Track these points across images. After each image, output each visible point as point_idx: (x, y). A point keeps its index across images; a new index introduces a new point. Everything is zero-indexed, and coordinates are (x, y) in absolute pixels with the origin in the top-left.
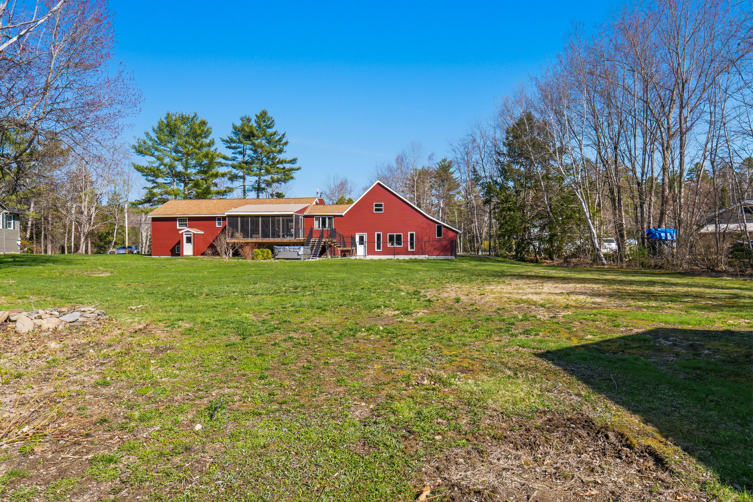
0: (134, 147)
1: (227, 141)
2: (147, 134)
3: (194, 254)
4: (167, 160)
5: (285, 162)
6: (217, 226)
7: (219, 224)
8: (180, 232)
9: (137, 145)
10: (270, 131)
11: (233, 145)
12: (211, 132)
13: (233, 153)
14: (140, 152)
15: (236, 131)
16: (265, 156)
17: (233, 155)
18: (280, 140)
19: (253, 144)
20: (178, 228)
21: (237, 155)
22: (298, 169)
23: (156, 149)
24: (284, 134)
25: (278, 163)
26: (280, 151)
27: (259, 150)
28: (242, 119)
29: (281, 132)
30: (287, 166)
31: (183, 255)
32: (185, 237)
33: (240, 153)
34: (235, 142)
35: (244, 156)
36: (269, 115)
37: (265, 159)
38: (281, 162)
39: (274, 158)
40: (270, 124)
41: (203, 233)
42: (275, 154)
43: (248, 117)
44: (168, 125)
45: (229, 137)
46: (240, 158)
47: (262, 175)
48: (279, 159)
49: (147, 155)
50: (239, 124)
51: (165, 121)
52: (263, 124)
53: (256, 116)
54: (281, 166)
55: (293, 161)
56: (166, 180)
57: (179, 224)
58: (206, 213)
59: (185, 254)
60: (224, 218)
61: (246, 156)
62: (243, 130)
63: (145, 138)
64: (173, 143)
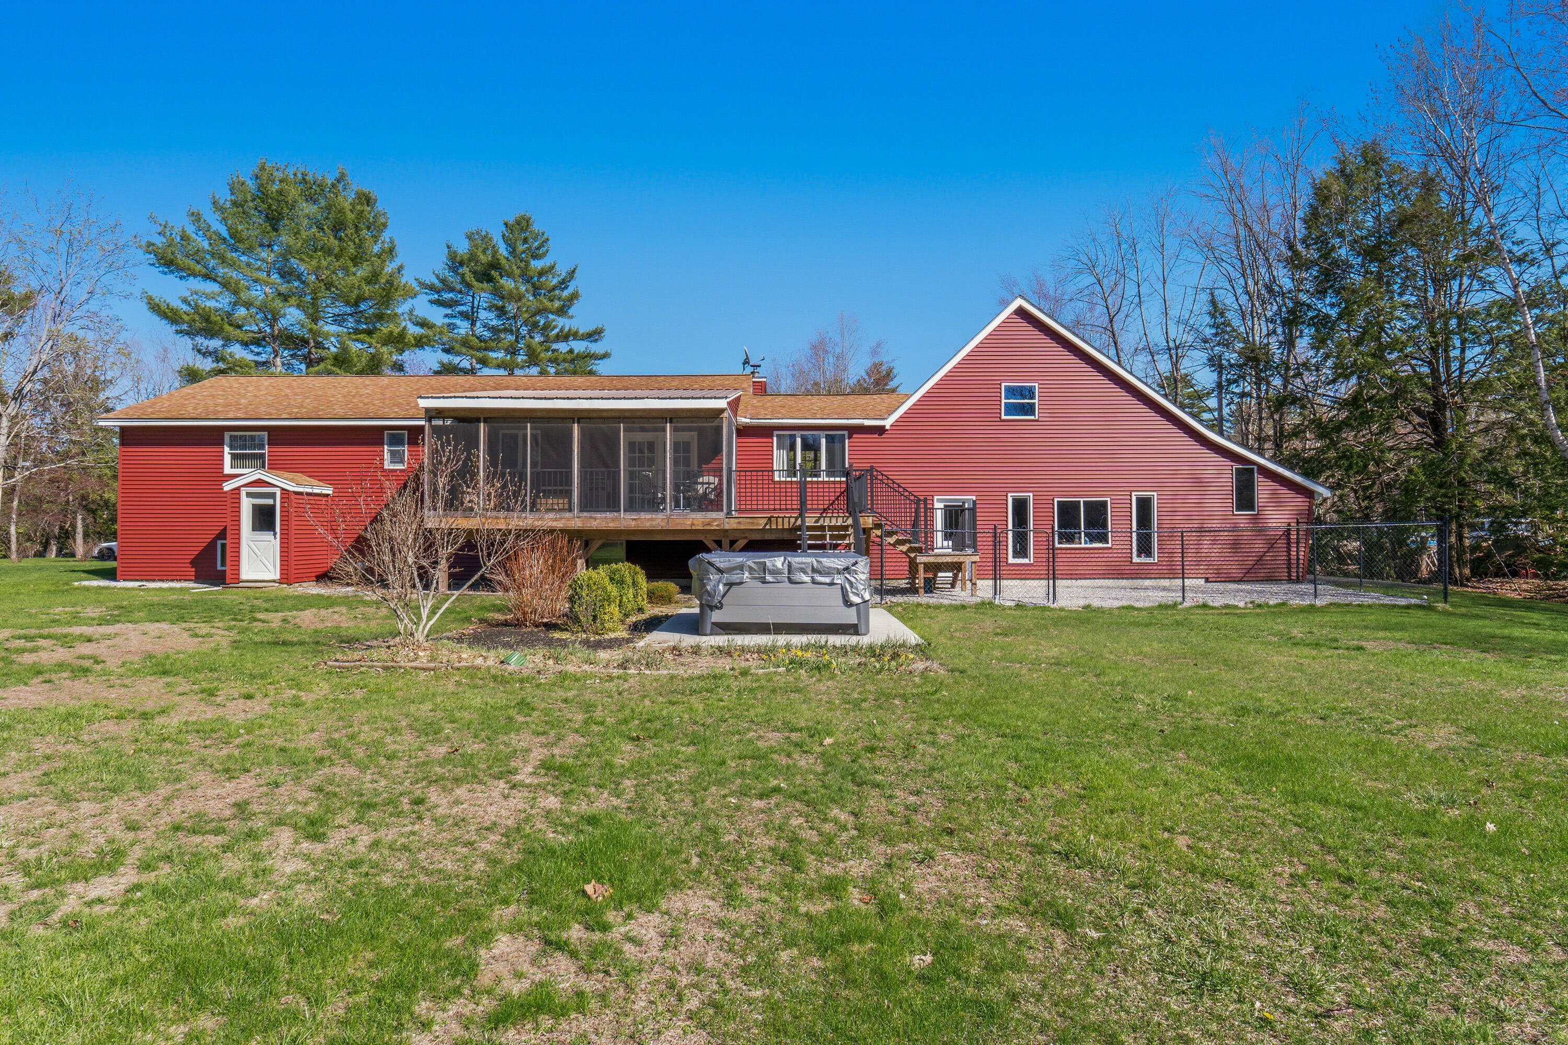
0: (150, 247)
1: (432, 288)
2: (196, 217)
3: (287, 577)
4: (257, 294)
5: (575, 336)
6: (387, 465)
7: (397, 457)
8: (228, 487)
9: (159, 241)
10: (536, 265)
11: (447, 296)
12: (385, 225)
13: (446, 316)
14: (167, 263)
15: (455, 263)
16: (525, 323)
17: (447, 321)
18: (563, 284)
19: (497, 292)
20: (228, 470)
21: (458, 322)
22: (605, 356)
23: (223, 260)
24: (573, 271)
25: (558, 338)
26: (562, 311)
27: (511, 308)
28: (470, 237)
29: (562, 270)
30: (579, 346)
31: (238, 580)
32: (246, 506)
33: (465, 316)
34: (452, 290)
35: (473, 324)
36: (537, 226)
37: (524, 331)
38: (564, 337)
39: (547, 327)
40: (538, 248)
41: (329, 491)
42: (551, 317)
43: (483, 233)
44: (262, 195)
45: (437, 277)
46: (463, 328)
47: (517, 366)
48: (562, 330)
49: (195, 275)
50: (463, 247)
51: (251, 185)
52: (521, 248)
53: (506, 224)
54: (563, 347)
55: (594, 335)
56: (258, 354)
57: (234, 457)
58: (341, 412)
59: (244, 576)
60: (415, 434)
61: (478, 324)
62: (473, 257)
63: (190, 230)
64: (276, 248)
